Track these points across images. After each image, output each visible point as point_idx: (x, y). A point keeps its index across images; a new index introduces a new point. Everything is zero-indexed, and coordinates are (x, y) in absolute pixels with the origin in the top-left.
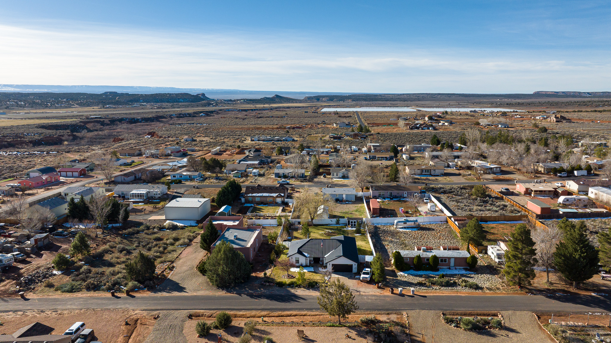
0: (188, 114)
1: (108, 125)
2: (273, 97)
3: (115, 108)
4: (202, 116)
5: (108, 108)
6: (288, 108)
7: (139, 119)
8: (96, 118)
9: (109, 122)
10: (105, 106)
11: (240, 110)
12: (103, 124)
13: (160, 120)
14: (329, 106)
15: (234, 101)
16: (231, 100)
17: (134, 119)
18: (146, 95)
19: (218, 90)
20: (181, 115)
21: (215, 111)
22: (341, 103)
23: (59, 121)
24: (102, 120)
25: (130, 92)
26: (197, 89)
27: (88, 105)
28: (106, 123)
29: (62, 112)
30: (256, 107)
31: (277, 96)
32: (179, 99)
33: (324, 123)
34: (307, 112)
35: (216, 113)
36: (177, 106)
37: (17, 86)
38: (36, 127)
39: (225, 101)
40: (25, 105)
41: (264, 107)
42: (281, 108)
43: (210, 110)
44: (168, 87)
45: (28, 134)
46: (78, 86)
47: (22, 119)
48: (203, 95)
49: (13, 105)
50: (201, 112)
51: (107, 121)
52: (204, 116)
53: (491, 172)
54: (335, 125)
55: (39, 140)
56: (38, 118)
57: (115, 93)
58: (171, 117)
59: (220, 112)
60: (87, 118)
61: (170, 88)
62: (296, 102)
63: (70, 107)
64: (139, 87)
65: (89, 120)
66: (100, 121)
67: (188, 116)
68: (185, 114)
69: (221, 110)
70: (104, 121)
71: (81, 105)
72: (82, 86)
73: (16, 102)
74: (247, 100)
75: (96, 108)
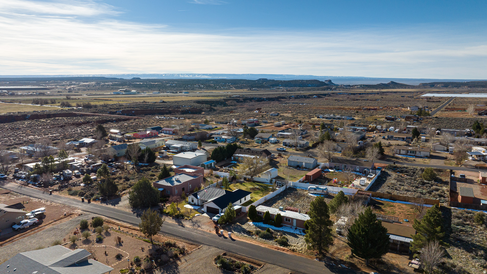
0: (304, 96)
1: (242, 102)
2: (389, 84)
3: (258, 90)
4: (314, 97)
5: (253, 90)
6: (395, 92)
7: (264, 99)
8: (236, 97)
9: (243, 100)
10: (252, 89)
11: (349, 93)
12: (238, 101)
13: (280, 100)
14: (438, 91)
15: (352, 86)
16: (349, 86)
17: (261, 98)
18: (284, 81)
19: (347, 77)
20: (299, 97)
21: (327, 94)
22: (455, 89)
23: (213, 98)
24: (238, 98)
25: (276, 79)
26: (330, 76)
27: (241, 88)
28: (240, 101)
29: (221, 92)
30: (365, 91)
31: (392, 83)
32: (308, 84)
33: (402, 106)
34: (404, 97)
35: (328, 95)
36: (302, 90)
37: (210, 75)
38: (194, 102)
39: (345, 86)
40: (204, 87)
41: (372, 91)
42: (388, 93)
43: (325, 93)
44: (308, 75)
45: (185, 106)
46: (246, 74)
47: (193, 96)
48: (330, 81)
49: (196, 87)
50: (315, 95)
51: (241, 99)
52: (316, 98)
53: (482, 159)
54: (409, 108)
55: (188, 110)
56: (202, 96)
57: (266, 79)
58: (290, 98)
59: (332, 95)
60: (230, 97)
61: (309, 76)
62: (409, 88)
63: (229, 89)
64: (287, 75)
65: (231, 98)
66: (237, 99)
67: (303, 97)
68: (302, 96)
69: (333, 93)
70: (239, 99)
71: (237, 88)
72: (248, 74)
73: (199, 86)
74: (364, 85)
75: (245, 90)
